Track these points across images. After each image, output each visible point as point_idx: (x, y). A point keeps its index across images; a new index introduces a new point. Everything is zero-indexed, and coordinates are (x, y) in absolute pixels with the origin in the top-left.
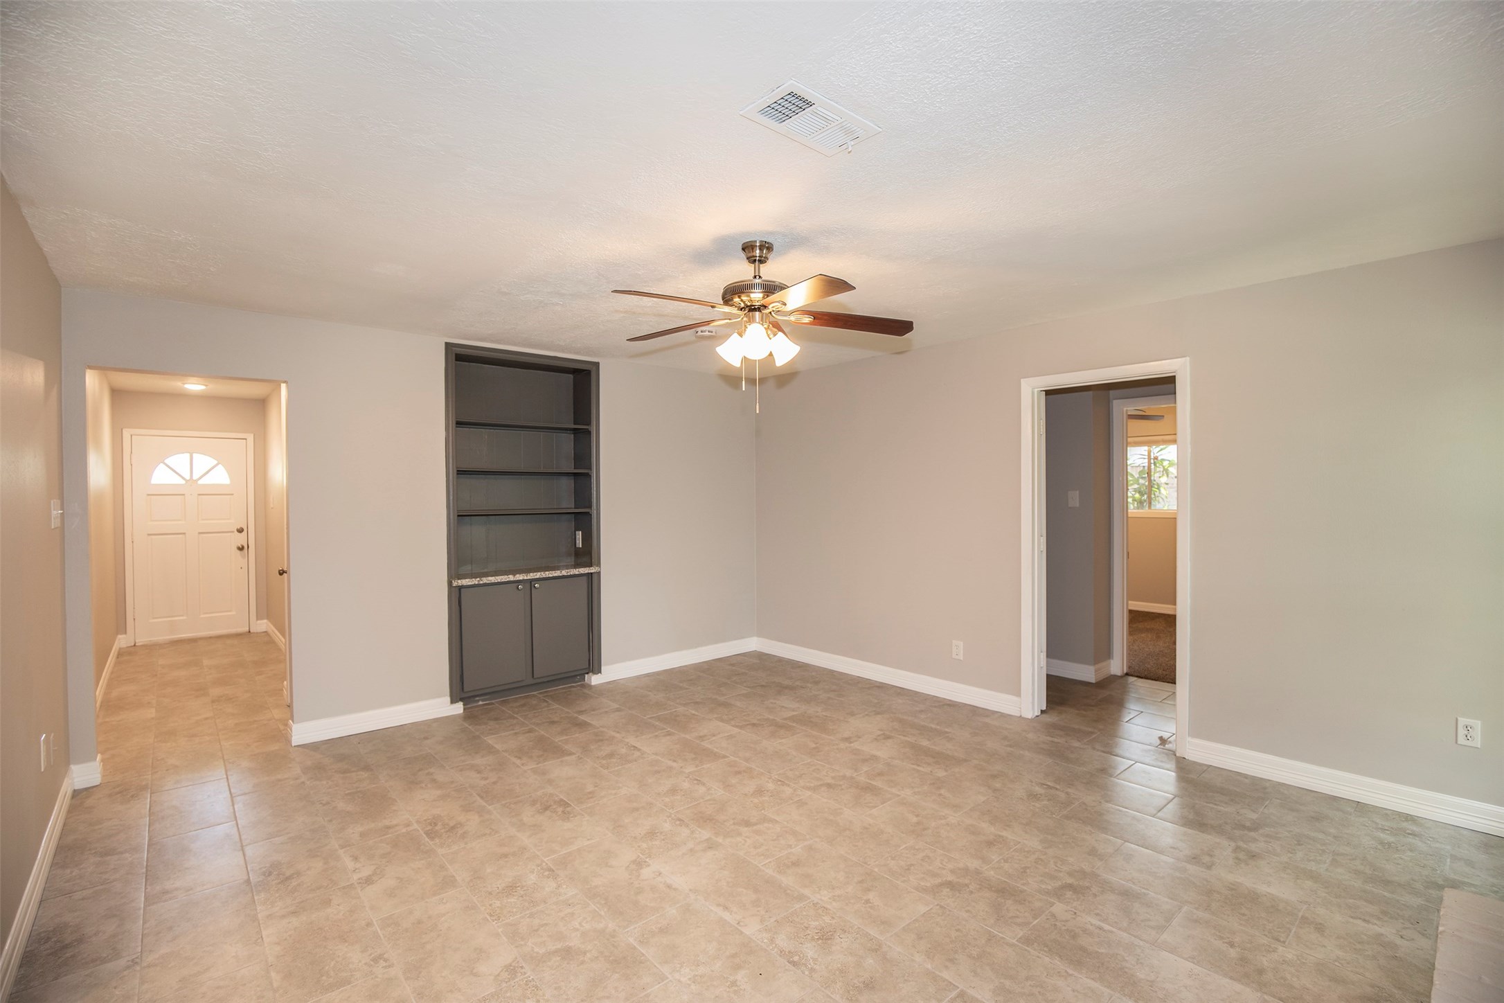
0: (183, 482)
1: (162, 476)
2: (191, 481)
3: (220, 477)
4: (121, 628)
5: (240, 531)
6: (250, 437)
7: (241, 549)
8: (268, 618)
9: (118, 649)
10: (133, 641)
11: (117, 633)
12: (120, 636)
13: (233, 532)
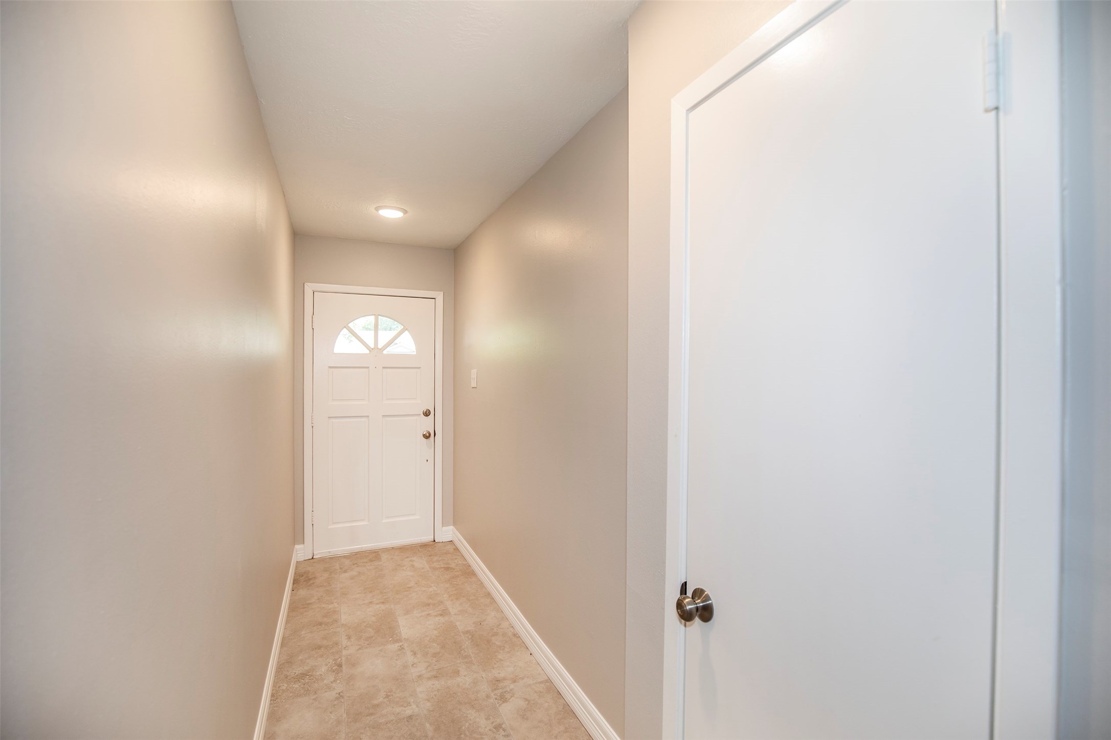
0: (365, 351)
1: (345, 345)
2: (376, 350)
3: (406, 345)
4: (297, 534)
5: (427, 414)
6: (440, 296)
7: (427, 437)
8: (455, 524)
9: (295, 562)
10: (311, 552)
11: (294, 543)
12: (297, 547)
13: (420, 415)
